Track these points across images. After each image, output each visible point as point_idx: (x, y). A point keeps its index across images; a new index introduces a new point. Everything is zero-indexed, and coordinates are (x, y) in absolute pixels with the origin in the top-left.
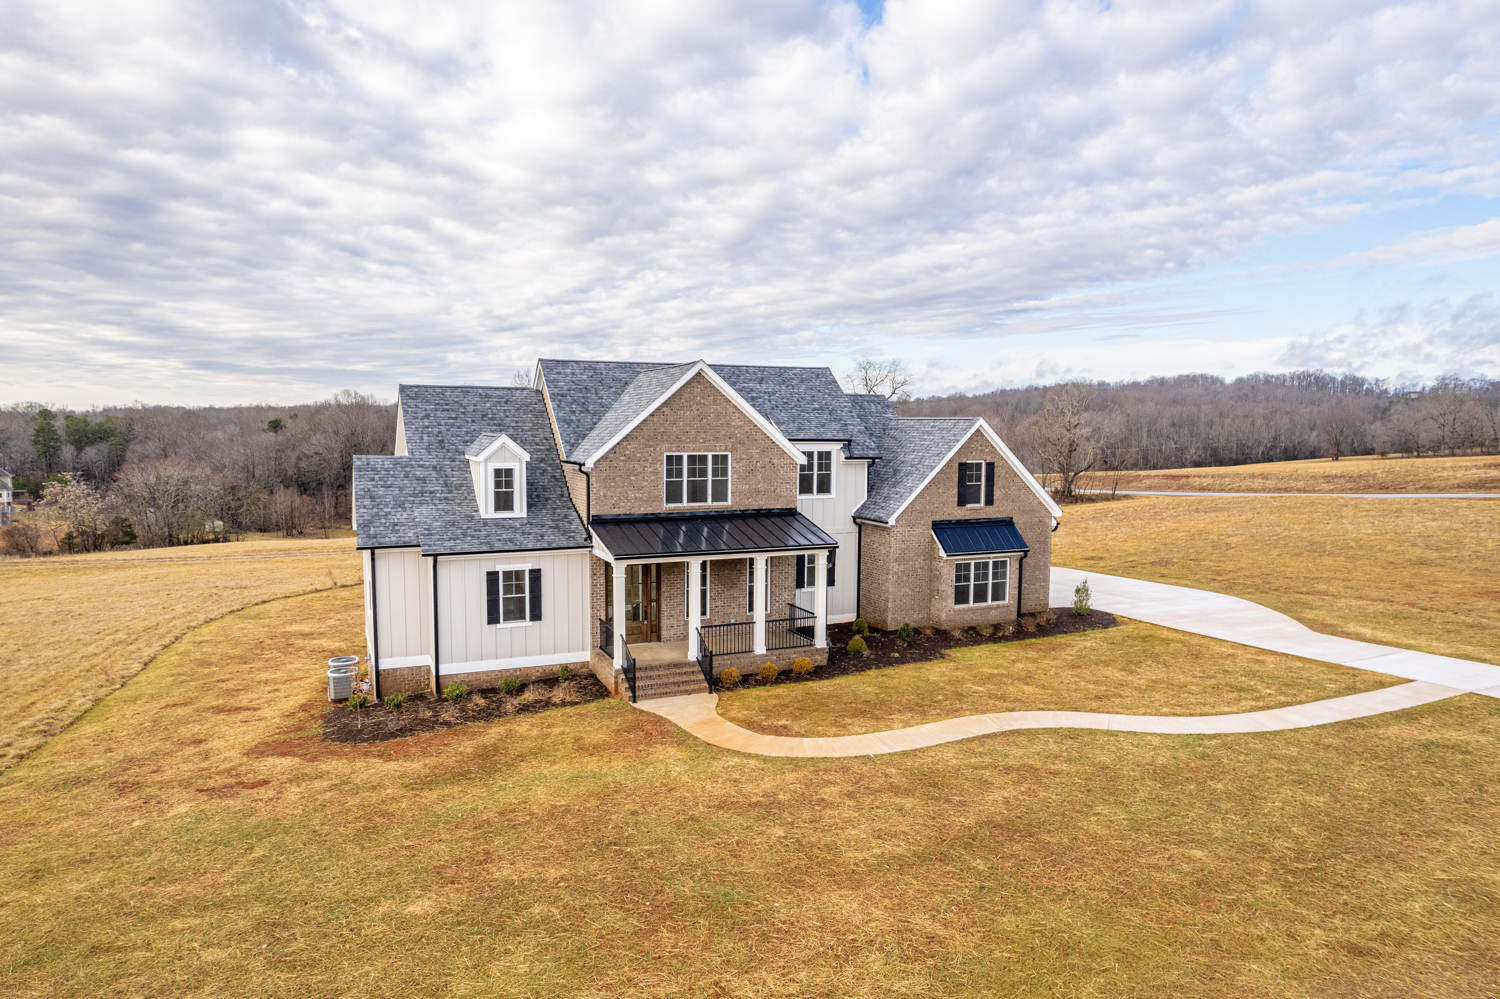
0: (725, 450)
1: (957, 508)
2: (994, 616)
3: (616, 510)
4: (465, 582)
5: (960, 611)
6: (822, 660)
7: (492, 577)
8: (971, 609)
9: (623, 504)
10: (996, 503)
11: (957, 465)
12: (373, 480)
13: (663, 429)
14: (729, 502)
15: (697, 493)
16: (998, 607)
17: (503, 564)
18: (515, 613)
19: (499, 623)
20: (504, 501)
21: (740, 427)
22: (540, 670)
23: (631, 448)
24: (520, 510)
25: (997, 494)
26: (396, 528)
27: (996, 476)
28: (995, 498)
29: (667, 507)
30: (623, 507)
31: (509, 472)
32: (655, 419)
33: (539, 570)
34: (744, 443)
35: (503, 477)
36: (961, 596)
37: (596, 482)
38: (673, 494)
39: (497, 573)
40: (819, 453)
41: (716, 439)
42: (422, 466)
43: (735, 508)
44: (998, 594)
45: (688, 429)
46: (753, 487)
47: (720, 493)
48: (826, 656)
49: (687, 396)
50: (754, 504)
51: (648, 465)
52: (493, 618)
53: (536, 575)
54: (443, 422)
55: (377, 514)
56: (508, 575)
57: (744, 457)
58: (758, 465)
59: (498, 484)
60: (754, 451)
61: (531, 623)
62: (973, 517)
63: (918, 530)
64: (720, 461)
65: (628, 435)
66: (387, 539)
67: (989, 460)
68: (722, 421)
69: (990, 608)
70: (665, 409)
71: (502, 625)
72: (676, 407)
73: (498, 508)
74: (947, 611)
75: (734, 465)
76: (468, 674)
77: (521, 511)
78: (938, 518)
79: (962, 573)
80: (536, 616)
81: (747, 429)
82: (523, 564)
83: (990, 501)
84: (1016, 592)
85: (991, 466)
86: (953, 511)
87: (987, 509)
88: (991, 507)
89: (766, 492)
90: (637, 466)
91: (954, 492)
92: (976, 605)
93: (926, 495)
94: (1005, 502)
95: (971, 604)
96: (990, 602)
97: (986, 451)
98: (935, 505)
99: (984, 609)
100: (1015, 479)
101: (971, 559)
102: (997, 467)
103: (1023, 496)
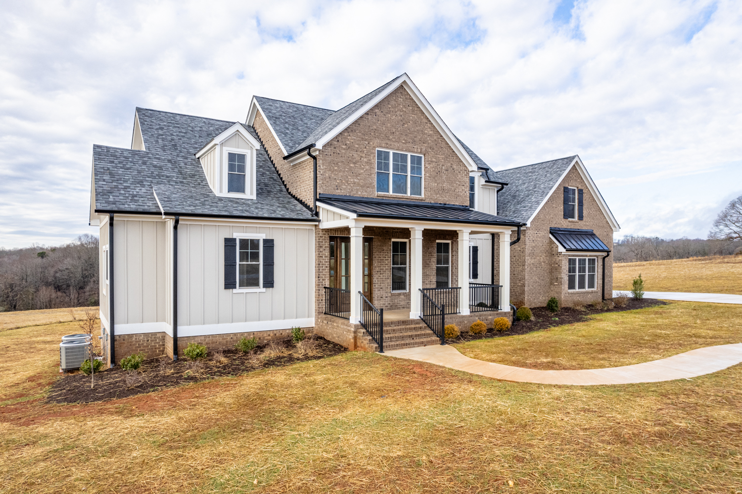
0: (421, 153)
1: (563, 220)
2: (590, 299)
3: (339, 191)
6: (508, 321)
7: (229, 243)
8: (577, 293)
9: (344, 187)
10: (584, 219)
11: (563, 189)
12: (113, 162)
13: (374, 127)
14: (423, 196)
15: (400, 186)
16: (592, 292)
17: (241, 232)
18: (251, 281)
19: (235, 288)
20: (236, 182)
21: (430, 135)
22: (272, 335)
23: (351, 139)
24: (250, 192)
25: (585, 213)
26: (135, 198)
27: (584, 199)
28: (583, 215)
29: (375, 194)
30: (345, 189)
31: (242, 157)
32: (370, 117)
33: (272, 241)
34: (433, 149)
35: (236, 162)
36: (571, 283)
37: (323, 164)
38: (382, 184)
39: (235, 240)
41: (414, 142)
42: (159, 159)
43: (427, 201)
44: (592, 282)
45: (394, 130)
46: (440, 185)
47: (416, 189)
48: (511, 318)
49: (393, 103)
50: (442, 199)
51: (364, 155)
52: (229, 284)
53: (269, 244)
54: (175, 134)
55: (116, 187)
56: (244, 243)
57: (434, 160)
58: (443, 168)
59: (231, 167)
60: (440, 156)
61: (264, 290)
62: (572, 227)
63: (542, 233)
64: (417, 161)
65: (348, 127)
66: (126, 206)
67: (580, 187)
68: (418, 128)
69: (588, 293)
70: (377, 110)
71: (238, 290)
72: (384, 110)
73: (231, 189)
74: (564, 293)
75: (427, 165)
76: (205, 336)
77: (252, 194)
78: (553, 226)
79: (572, 265)
80: (269, 283)
81: (435, 138)
82: (257, 233)
83: (581, 217)
84: (601, 283)
85: (580, 192)
86: (561, 222)
87: (580, 222)
88: (582, 221)
89: (449, 190)
90: (355, 155)
91: (561, 208)
92: (580, 290)
93: (546, 208)
94: (589, 219)
95: (577, 289)
96: (587, 288)
97: (578, 180)
98: (551, 216)
99: (584, 293)
100: (594, 203)
101: (576, 256)
102: (584, 193)
103: (598, 216)
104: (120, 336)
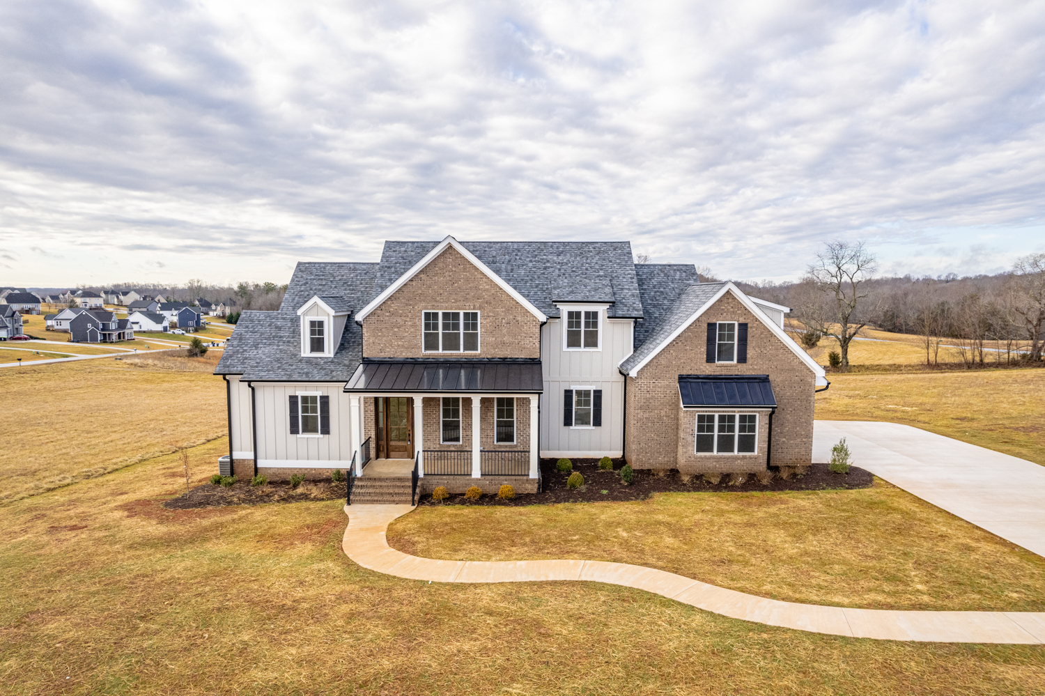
0: (474, 309)
1: (705, 364)
2: (741, 466)
3: (383, 354)
4: (275, 402)
5: (701, 458)
6: (533, 489)
7: (293, 400)
8: (714, 458)
9: (388, 350)
10: (749, 361)
11: (706, 325)
12: (247, 327)
13: (420, 292)
14: (479, 352)
15: (451, 342)
16: (744, 457)
17: (301, 391)
18: (309, 427)
19: (298, 433)
20: (317, 345)
21: (487, 290)
22: (330, 472)
23: (394, 306)
24: (329, 351)
25: (750, 353)
26: (245, 361)
27: (749, 335)
28: (748, 356)
29: (423, 353)
30: (389, 352)
31: (321, 324)
32: (414, 283)
33: (327, 397)
34: (490, 303)
35: (317, 327)
36: (704, 444)
37: (367, 332)
38: (431, 343)
39: (297, 397)
40: (586, 313)
41: (466, 299)
42: (284, 319)
43: (483, 356)
44: (747, 444)
45: (442, 291)
46: (499, 339)
47: (471, 343)
48: (536, 485)
49: (441, 265)
50: (500, 353)
51: (408, 319)
52: (294, 430)
53: (325, 400)
54: (314, 288)
55: (238, 351)
56: (305, 399)
57: (491, 314)
58: (504, 321)
59: (313, 332)
60: (500, 310)
61: (322, 436)
62: (723, 373)
63: (664, 383)
64: (471, 318)
65: (392, 296)
66: (235, 368)
67: (742, 320)
68: (471, 285)
69: (736, 458)
70: (422, 276)
71: (301, 435)
72: (431, 273)
73: (313, 350)
74: (688, 455)
75: (483, 321)
76: (278, 468)
77: (329, 353)
78: (685, 372)
79: (705, 423)
80: (326, 430)
81: (493, 291)
82: (316, 391)
83: (742, 359)
84: (766, 445)
85: (744, 327)
86: (701, 367)
87: (740, 366)
88: (745, 364)
89: (511, 344)
90: (399, 321)
91: (702, 349)
92: (721, 454)
93: (672, 351)
94: (759, 360)
95: (715, 453)
96: (736, 452)
97: (739, 312)
98: (682, 361)
99: (728, 458)
100: (772, 340)
101: (712, 411)
102: (751, 328)
103: (781, 356)
104: (237, 460)
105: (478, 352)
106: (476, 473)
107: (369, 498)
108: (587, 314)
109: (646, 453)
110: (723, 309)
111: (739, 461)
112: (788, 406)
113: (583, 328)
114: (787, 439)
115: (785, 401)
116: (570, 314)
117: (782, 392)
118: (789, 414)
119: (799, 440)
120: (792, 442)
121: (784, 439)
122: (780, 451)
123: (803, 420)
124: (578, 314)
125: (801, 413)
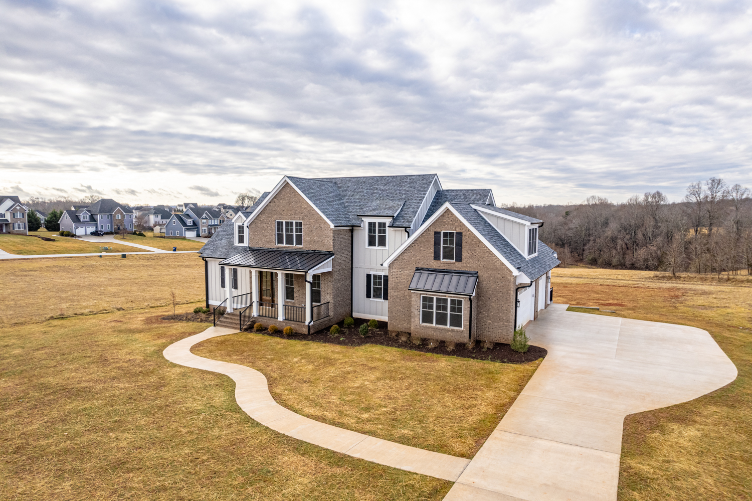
0: (300, 220)
1: (433, 261)
4: (215, 269)
5: (423, 327)
6: (303, 331)
8: (432, 328)
9: (260, 243)
10: (464, 261)
11: (433, 233)
13: (274, 209)
15: (290, 241)
19: (225, 288)
20: (241, 239)
21: (306, 208)
23: (263, 217)
27: (463, 242)
28: (463, 257)
29: (276, 245)
31: (242, 227)
32: (271, 204)
34: (308, 216)
35: (241, 229)
36: (427, 318)
37: (251, 232)
38: (280, 240)
41: (296, 214)
43: (305, 249)
44: (456, 321)
45: (284, 209)
46: (312, 239)
47: (299, 241)
48: (308, 330)
49: (283, 193)
50: (312, 247)
51: (269, 225)
52: (223, 286)
53: (236, 270)
57: (308, 223)
58: (314, 227)
59: (239, 232)
60: (312, 221)
61: (234, 290)
62: (445, 268)
63: (406, 272)
64: (299, 225)
65: (261, 212)
67: (458, 230)
68: (298, 205)
69: (448, 330)
70: (275, 200)
72: (279, 198)
73: (239, 242)
75: (304, 227)
76: (215, 305)
79: (427, 302)
80: (236, 287)
81: (309, 209)
83: (459, 258)
84: (468, 324)
85: (460, 235)
86: (431, 263)
87: (457, 264)
88: (460, 263)
89: (318, 242)
90: (265, 226)
91: (431, 250)
92: (438, 326)
93: (411, 251)
94: (471, 260)
95: (434, 325)
96: (448, 326)
97: (456, 224)
98: (418, 258)
99: (442, 329)
100: (480, 245)
101: (432, 295)
102: (465, 236)
103: (487, 258)
105: (302, 247)
106: (280, 318)
107: (225, 324)
108: (380, 224)
109: (396, 320)
110: (445, 222)
111: (450, 333)
112: (493, 296)
113: (377, 234)
114: (492, 322)
115: (491, 292)
116: (370, 224)
117: (488, 285)
118: (493, 302)
119: (501, 323)
120: (496, 324)
121: (490, 321)
122: (487, 329)
123: (505, 308)
124: (375, 224)
125: (503, 303)
